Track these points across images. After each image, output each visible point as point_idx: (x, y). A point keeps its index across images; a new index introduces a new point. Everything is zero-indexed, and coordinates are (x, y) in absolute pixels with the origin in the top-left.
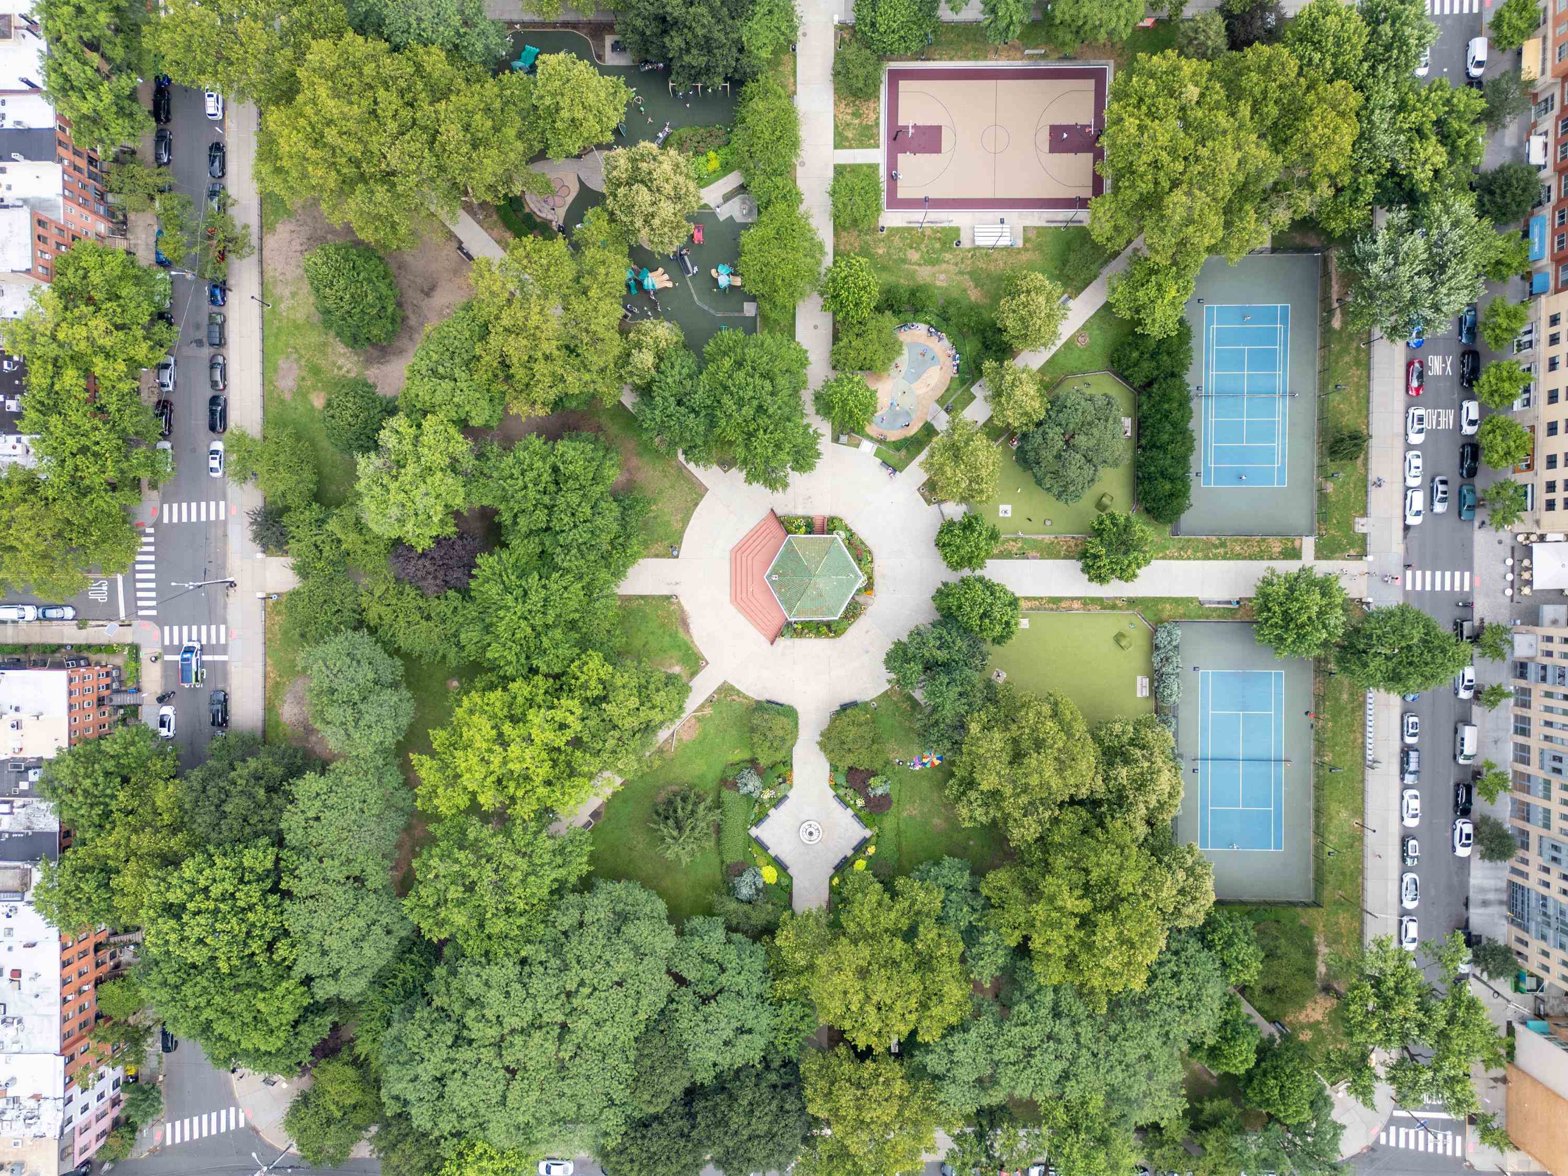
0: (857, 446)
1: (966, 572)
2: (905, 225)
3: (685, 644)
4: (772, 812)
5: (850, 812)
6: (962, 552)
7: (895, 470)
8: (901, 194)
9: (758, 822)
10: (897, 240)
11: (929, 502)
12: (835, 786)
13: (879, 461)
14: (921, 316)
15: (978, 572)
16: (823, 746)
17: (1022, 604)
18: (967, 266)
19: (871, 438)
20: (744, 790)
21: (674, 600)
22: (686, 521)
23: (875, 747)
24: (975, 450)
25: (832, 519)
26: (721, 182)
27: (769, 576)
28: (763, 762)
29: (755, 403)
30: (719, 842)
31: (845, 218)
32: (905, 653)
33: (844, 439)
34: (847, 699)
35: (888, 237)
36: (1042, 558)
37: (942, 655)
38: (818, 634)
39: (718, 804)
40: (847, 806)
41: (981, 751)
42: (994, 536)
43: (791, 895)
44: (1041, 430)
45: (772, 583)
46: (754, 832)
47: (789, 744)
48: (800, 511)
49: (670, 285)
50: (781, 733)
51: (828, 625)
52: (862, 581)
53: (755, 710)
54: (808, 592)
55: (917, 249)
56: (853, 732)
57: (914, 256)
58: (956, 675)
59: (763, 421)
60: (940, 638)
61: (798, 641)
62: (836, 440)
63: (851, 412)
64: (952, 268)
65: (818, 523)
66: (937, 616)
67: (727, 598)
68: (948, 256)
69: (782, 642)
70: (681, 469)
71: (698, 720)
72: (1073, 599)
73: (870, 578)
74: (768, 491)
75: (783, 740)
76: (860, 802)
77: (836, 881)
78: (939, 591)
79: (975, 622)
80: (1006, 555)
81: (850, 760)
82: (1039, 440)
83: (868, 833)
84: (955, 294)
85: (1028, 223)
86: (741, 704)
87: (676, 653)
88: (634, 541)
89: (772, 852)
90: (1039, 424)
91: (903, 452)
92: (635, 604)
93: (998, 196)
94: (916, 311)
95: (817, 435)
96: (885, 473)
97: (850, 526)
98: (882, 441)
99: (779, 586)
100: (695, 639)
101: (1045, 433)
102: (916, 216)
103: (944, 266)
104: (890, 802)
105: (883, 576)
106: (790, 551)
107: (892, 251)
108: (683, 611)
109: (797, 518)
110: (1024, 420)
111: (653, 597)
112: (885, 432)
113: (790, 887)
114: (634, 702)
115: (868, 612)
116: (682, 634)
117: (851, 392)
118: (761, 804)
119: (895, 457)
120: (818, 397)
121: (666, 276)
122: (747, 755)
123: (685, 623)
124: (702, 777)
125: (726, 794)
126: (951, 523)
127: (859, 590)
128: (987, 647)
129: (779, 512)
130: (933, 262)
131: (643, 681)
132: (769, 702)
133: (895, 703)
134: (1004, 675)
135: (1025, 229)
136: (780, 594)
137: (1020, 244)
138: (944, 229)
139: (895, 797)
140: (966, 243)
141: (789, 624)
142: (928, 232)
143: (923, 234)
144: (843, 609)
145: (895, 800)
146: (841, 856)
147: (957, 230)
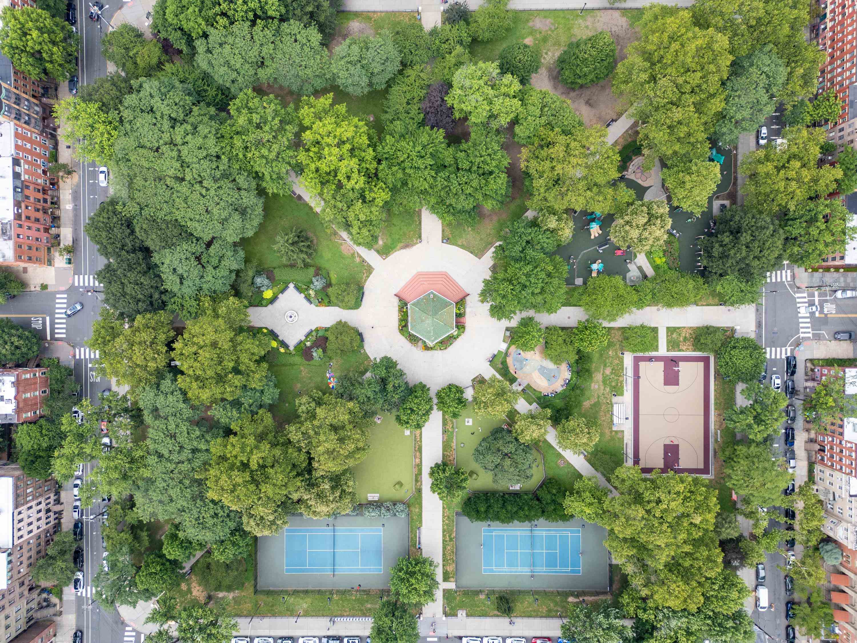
0: (504, 341)
1: (435, 401)
2: (625, 366)
3: (395, 247)
4: (303, 295)
5: (303, 338)
6: (446, 398)
7: (490, 361)
8: (642, 364)
9: (297, 288)
10: (617, 362)
11: (473, 380)
12: (317, 330)
13: (496, 353)
14: (575, 375)
15: (435, 407)
16: (340, 323)
17: (418, 431)
18: (602, 400)
19: (508, 348)
20: (314, 280)
21: (419, 240)
22: (462, 247)
23: (339, 351)
24: (502, 405)
25: (464, 327)
26: (649, 265)
27: (432, 293)
28: (330, 290)
29: (528, 284)
30: (286, 266)
31: (629, 333)
32: (391, 367)
33: (508, 334)
34: (365, 336)
35: (618, 357)
36: (443, 442)
37: (390, 387)
38: (401, 320)
39: (307, 266)
40: (307, 336)
41: (338, 408)
42: (455, 415)
43: (257, 306)
44: (514, 441)
45: (429, 294)
46: (291, 286)
47: (340, 304)
48: (468, 310)
49: (592, 237)
50: (346, 299)
51: (406, 326)
52: (430, 344)
53: (359, 286)
54: (424, 314)
55: (612, 373)
56: (347, 340)
57: (608, 371)
58: (379, 395)
59: (518, 288)
60: (399, 386)
61: (397, 309)
62: (507, 329)
63: (523, 337)
64: (601, 392)
65: (462, 320)
66: (411, 385)
67: (420, 270)
68: (608, 389)
69: (396, 301)
70: (491, 244)
71: (353, 254)
72: (421, 459)
73: (432, 348)
74: (479, 292)
75: (342, 301)
76: (308, 344)
77: (265, 331)
78: (425, 386)
79: (408, 405)
80: (445, 423)
81: (332, 338)
82: (509, 439)
83: (292, 348)
84: (587, 393)
85: (626, 433)
86: (362, 278)
87: (389, 241)
88: (451, 218)
89: (280, 296)
90: (516, 439)
91: (500, 366)
92: (416, 219)
93: (640, 417)
94: (578, 373)
95: (510, 318)
96: (489, 355)
97: (460, 338)
98: (506, 354)
99: (427, 298)
100: (398, 252)
101: (512, 442)
102: (630, 372)
103: (602, 388)
104: (309, 360)
105: (432, 356)
106: (447, 305)
107: (610, 359)
108: (413, 246)
109: (464, 308)
110: (519, 431)
111: (420, 229)
112: (511, 357)
113: (262, 305)
114: (362, 217)
115: (413, 347)
116: (400, 245)
117: (534, 336)
118: (307, 289)
119: (498, 362)
120: (531, 319)
121: (597, 235)
122: (333, 281)
123: (406, 246)
124: (321, 257)
125: (312, 271)
126: (462, 392)
127: (425, 342)
128: (395, 412)
129: (468, 298)
130: (604, 382)
131: (374, 223)
132: (363, 293)
133: (363, 363)
134: (379, 422)
135: (623, 431)
136: (423, 299)
137: (614, 429)
138: (623, 387)
139: (311, 363)
140: (615, 399)
141: (406, 304)
142: (621, 379)
143: (620, 376)
144: (415, 334)
145: (310, 363)
146: (279, 334)
147: (622, 394)
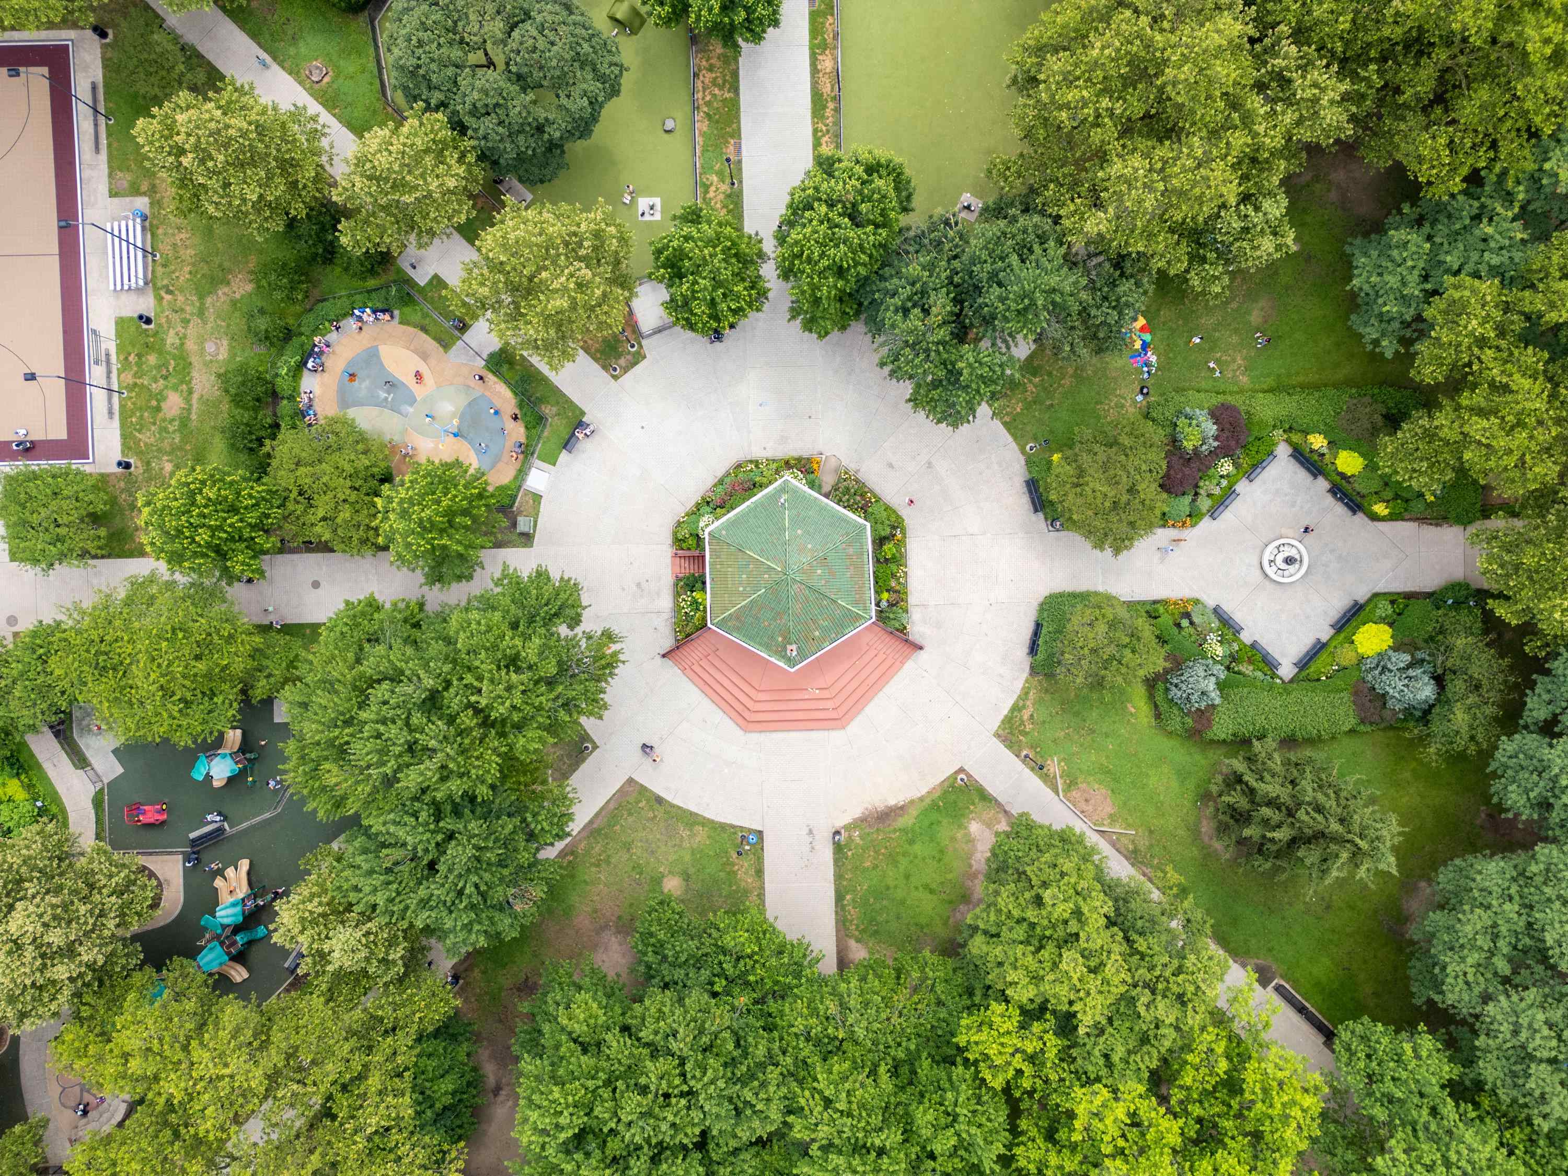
0: (537, 498)
1: (769, 271)
2: (116, 423)
3: (925, 812)
4: (1246, 637)
5: (1242, 486)
6: (726, 274)
8: (59, 431)
9: (1268, 663)
10: (146, 437)
11: (639, 357)
12: (1194, 516)
13: (564, 456)
14: (283, 385)
15: (769, 246)
16: (1120, 544)
17: (826, 150)
18: (187, 301)
19: (522, 473)
20: (1215, 697)
21: (843, 838)
22: (692, 820)
23: (1126, 441)
25: (678, 542)
26: (51, 773)
27: (791, 662)
28: (1158, 662)
30: (1312, 742)
31: (88, 537)
32: (937, 384)
33: (523, 524)
34: (1024, 501)
35: (139, 453)
36: (737, 134)
38: (898, 560)
39: (1240, 743)
40: (1229, 494)
42: (693, 217)
43: (1410, 596)
45: (802, 656)
46: (1287, 670)
47: (1123, 613)
48: (665, 602)
49: (244, 864)
50: (1102, 628)
51: (880, 542)
52: (793, 480)
53: (1050, 676)
54: (820, 584)
55: (161, 397)
56: (1097, 484)
57: (173, 403)
60: (906, 312)
61: (913, 599)
62: (527, 539)
64: (192, 331)
65: (687, 569)
66: (858, 328)
67: (836, 737)
68: (171, 339)
69: (918, 627)
70: (592, 830)
71: (1071, 784)
72: (814, 70)
73: (788, 465)
74: (620, 670)
75: (1113, 625)
76: (1226, 467)
77: (1380, 509)
78: (810, 325)
80: (735, 200)
81: (1149, 489)
83: (1283, 451)
84: (238, 322)
85: (102, 187)
86: (1039, 701)
87: (944, 833)
89: (1325, 634)
91: (548, 410)
92: (853, 912)
93: (56, 249)
94: (275, 395)
95: (510, 580)
97: (690, 505)
99: (807, 645)
100: (916, 794)
102: (97, 401)
103: (191, 345)
104: (1225, 407)
105: (783, 439)
106: (738, 622)
107: (166, 445)
108: (863, 820)
109: (677, 608)
111: (838, 877)
113: (1393, 598)
115: (852, 467)
116: (905, 821)
118: (1234, 658)
119: (556, 425)
120: (436, 577)
121: (230, 872)
122: (1139, 693)
123: (885, 816)
124: (1182, 775)
125: (1222, 727)
126: (672, 305)
127: (811, 484)
128: (915, 221)
129: (668, 643)
130: (185, 366)
132: (1033, 649)
133: (1028, 406)
135: (113, 194)
136: (823, 639)
137: (142, 203)
138: (120, 348)
139: (1216, 400)
140: (146, 304)
141: (882, 616)
142: (129, 379)
143: (132, 387)
144: (850, 515)
145: (1221, 398)
146: (1329, 500)
147: (120, 323)
